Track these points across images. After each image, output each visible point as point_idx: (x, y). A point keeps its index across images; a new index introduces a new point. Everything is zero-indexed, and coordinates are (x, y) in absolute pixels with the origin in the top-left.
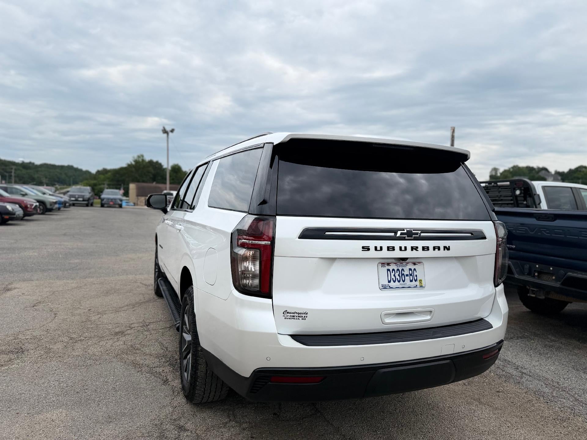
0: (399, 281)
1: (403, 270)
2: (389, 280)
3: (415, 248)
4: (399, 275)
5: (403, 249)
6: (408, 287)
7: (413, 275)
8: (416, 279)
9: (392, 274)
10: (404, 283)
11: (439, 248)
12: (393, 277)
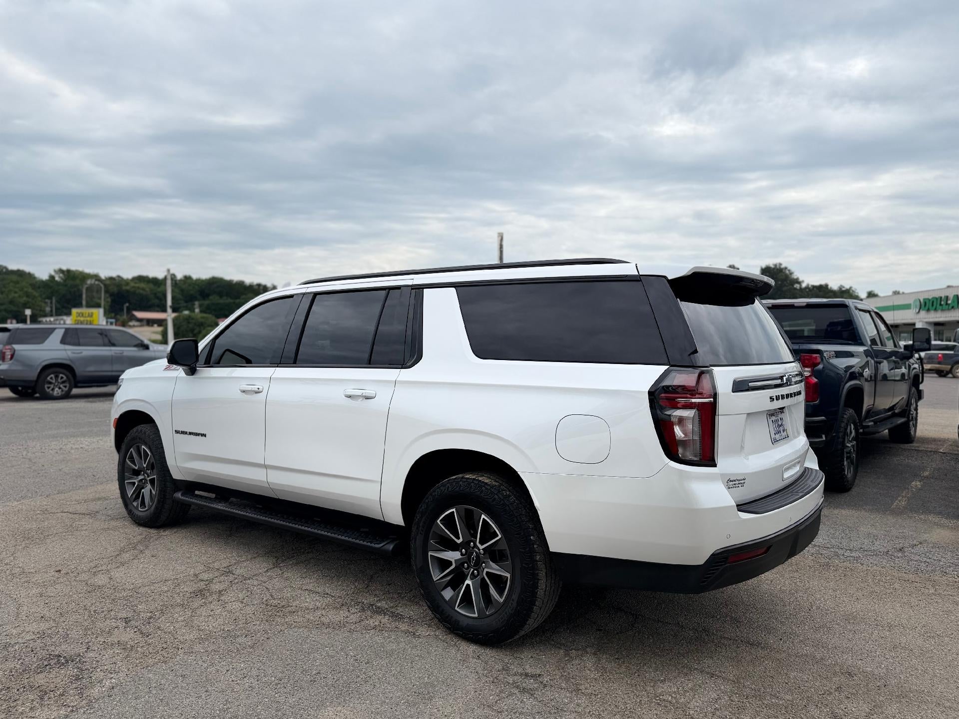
0: (779, 433)
1: (778, 420)
6: (784, 438)
7: (782, 424)
8: (784, 429)
9: (775, 426)
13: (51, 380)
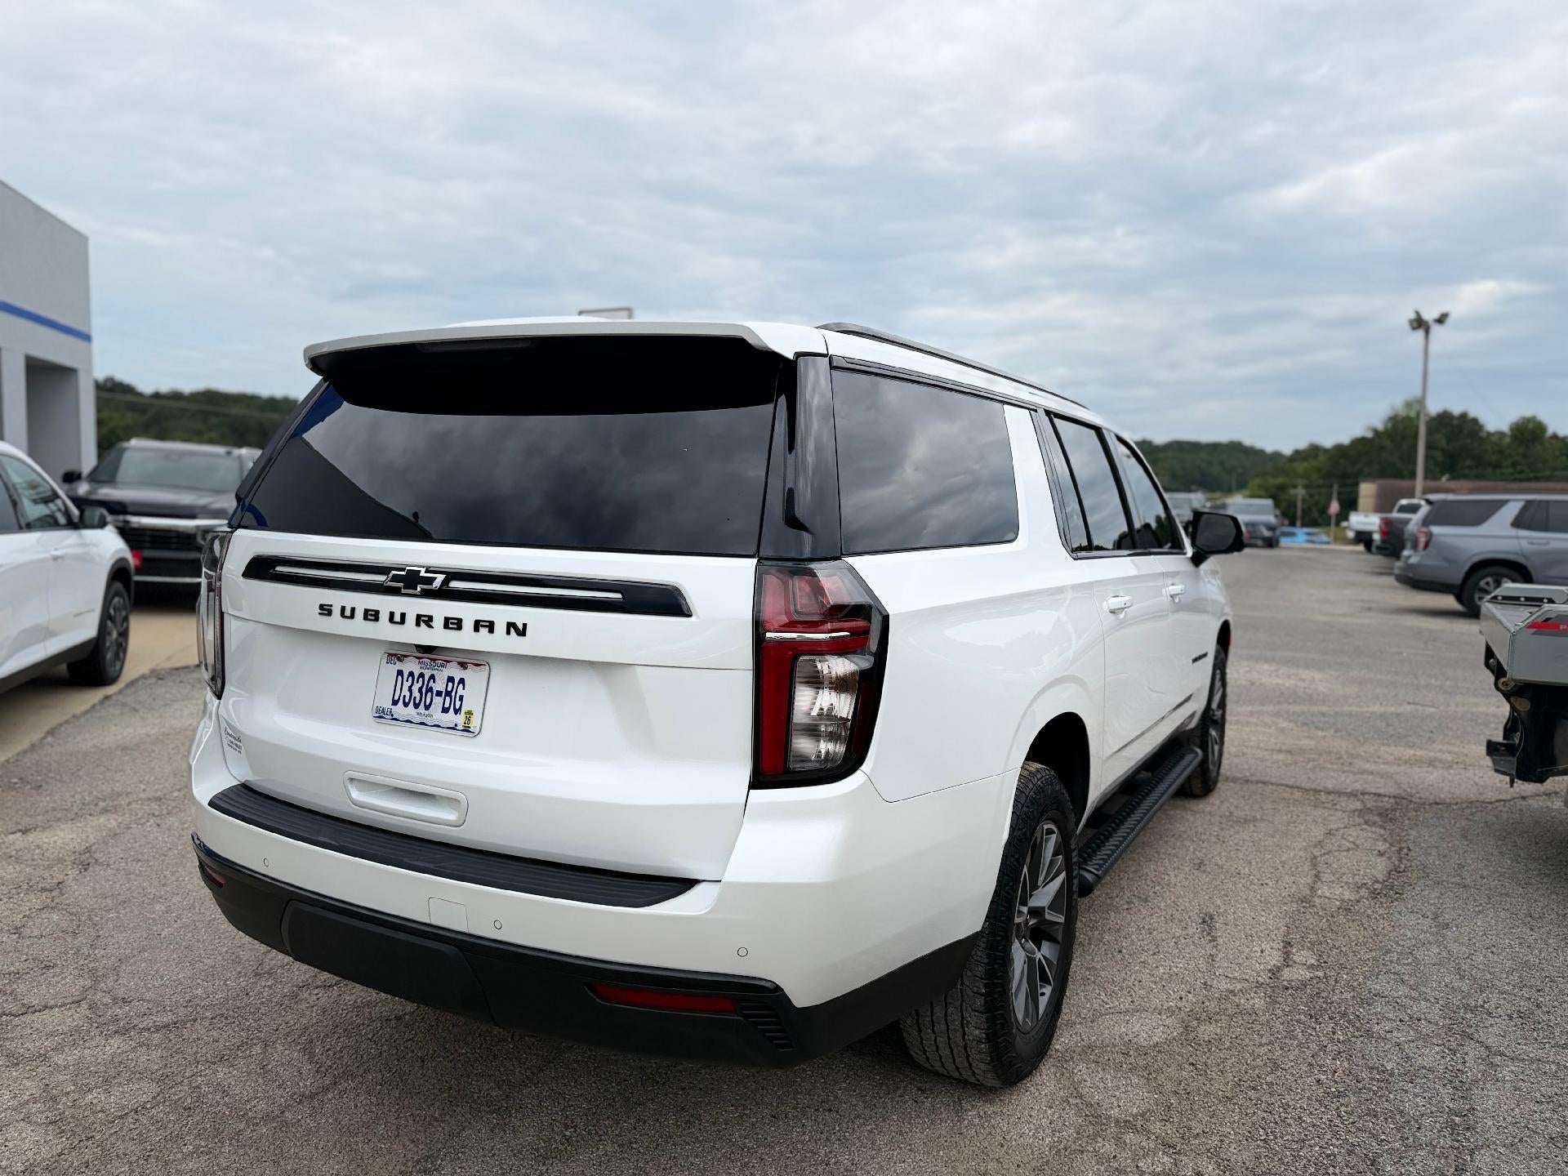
0: (416, 706)
1: (432, 677)
2: (396, 698)
3: (426, 619)
4: (420, 690)
5: (397, 618)
6: (434, 726)
7: (453, 694)
8: (457, 707)
9: (407, 685)
10: (427, 712)
11: (491, 627)
12: (406, 692)
13: (1486, 587)
